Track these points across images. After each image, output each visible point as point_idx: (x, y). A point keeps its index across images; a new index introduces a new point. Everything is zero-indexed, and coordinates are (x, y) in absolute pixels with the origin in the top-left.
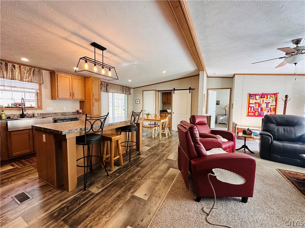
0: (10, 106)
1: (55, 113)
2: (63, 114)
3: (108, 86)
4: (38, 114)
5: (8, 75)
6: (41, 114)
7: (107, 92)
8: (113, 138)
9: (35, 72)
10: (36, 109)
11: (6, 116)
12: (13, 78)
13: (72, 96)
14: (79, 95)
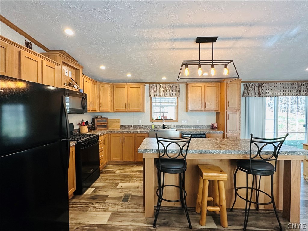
0: (158, 119)
1: (189, 126)
2: (196, 127)
3: (261, 86)
4: (174, 126)
5: (158, 94)
6: (177, 126)
7: (259, 96)
8: (205, 174)
9: (174, 87)
10: (174, 121)
11: (155, 126)
12: (160, 96)
13: (203, 107)
14: (213, 106)
